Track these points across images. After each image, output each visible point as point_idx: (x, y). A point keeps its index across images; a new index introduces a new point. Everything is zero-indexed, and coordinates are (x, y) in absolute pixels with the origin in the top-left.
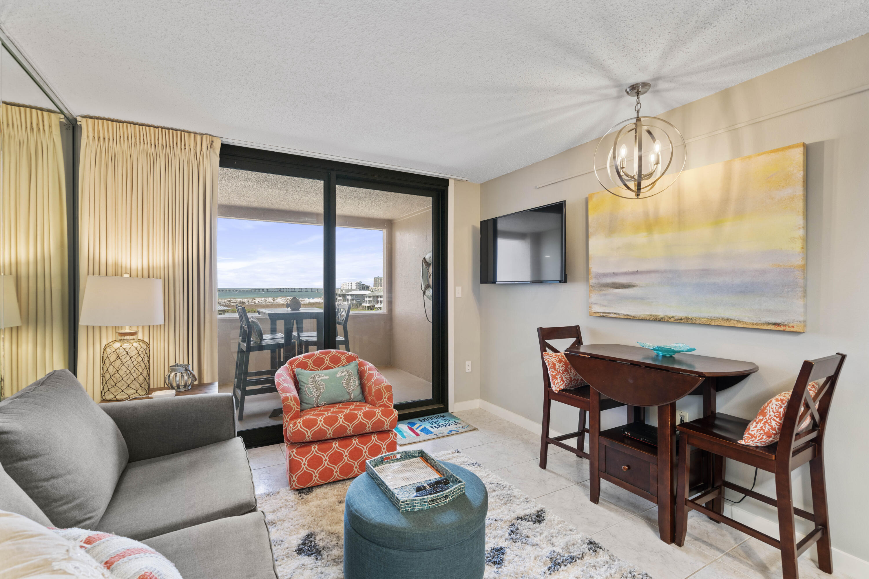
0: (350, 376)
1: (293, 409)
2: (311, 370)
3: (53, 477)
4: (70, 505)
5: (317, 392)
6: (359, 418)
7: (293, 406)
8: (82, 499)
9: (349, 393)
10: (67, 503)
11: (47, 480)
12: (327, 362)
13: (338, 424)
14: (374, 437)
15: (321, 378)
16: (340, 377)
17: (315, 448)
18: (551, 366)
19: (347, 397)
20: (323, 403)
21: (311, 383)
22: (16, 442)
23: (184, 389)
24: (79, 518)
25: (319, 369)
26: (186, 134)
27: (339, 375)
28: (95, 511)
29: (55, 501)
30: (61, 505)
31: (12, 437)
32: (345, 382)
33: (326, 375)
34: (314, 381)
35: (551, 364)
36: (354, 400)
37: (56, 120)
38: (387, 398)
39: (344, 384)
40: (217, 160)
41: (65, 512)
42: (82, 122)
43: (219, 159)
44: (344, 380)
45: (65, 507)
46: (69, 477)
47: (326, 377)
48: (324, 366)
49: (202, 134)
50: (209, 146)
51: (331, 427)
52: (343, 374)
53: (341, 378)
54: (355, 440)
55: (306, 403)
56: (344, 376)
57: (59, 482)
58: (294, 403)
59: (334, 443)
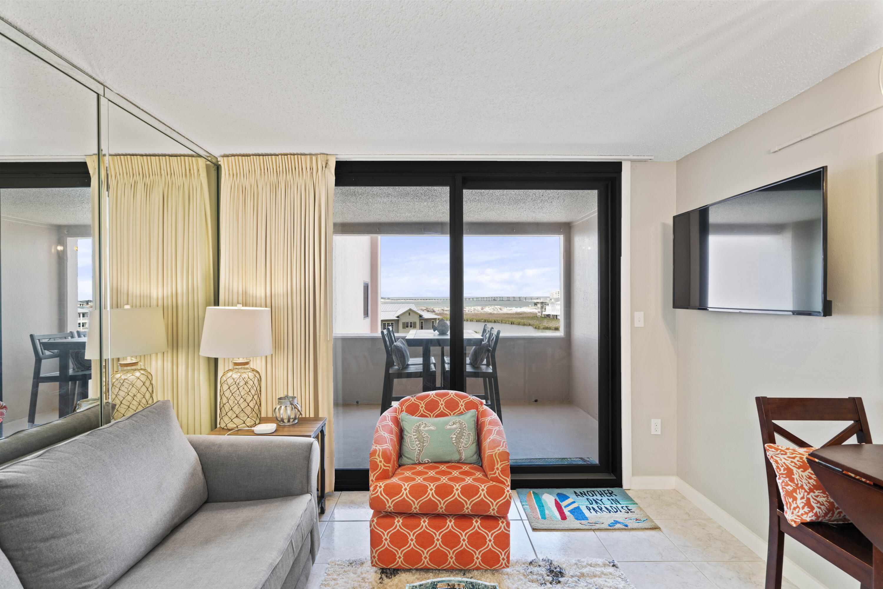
0: (462, 429)
1: (380, 467)
2: (422, 416)
3: (53, 537)
4: (63, 571)
5: (419, 446)
6: (455, 494)
7: (380, 464)
8: (83, 563)
9: (459, 452)
10: (61, 568)
11: (45, 540)
12: (442, 407)
13: (427, 497)
14: (477, 522)
15: (427, 428)
16: (450, 429)
17: (398, 521)
18: (782, 472)
19: (456, 457)
20: (426, 460)
21: (414, 434)
22: (22, 497)
23: (288, 424)
25: (432, 415)
26: (302, 157)
27: (448, 427)
28: (95, 578)
29: (47, 565)
30: (53, 571)
32: (455, 436)
33: (433, 424)
34: (418, 431)
35: (782, 469)
36: (465, 462)
37: (202, 163)
38: (500, 470)
39: (454, 439)
40: (332, 178)
41: (54, 580)
42: (222, 162)
43: (334, 178)
44: (454, 434)
45: (56, 574)
46: (75, 537)
47: (432, 428)
48: (437, 412)
49: (316, 155)
50: (324, 166)
51: (417, 500)
52: (455, 426)
53: (451, 431)
54: (450, 521)
55: (407, 458)
56: (455, 429)
57: (62, 542)
58: (381, 459)
59: (423, 520)
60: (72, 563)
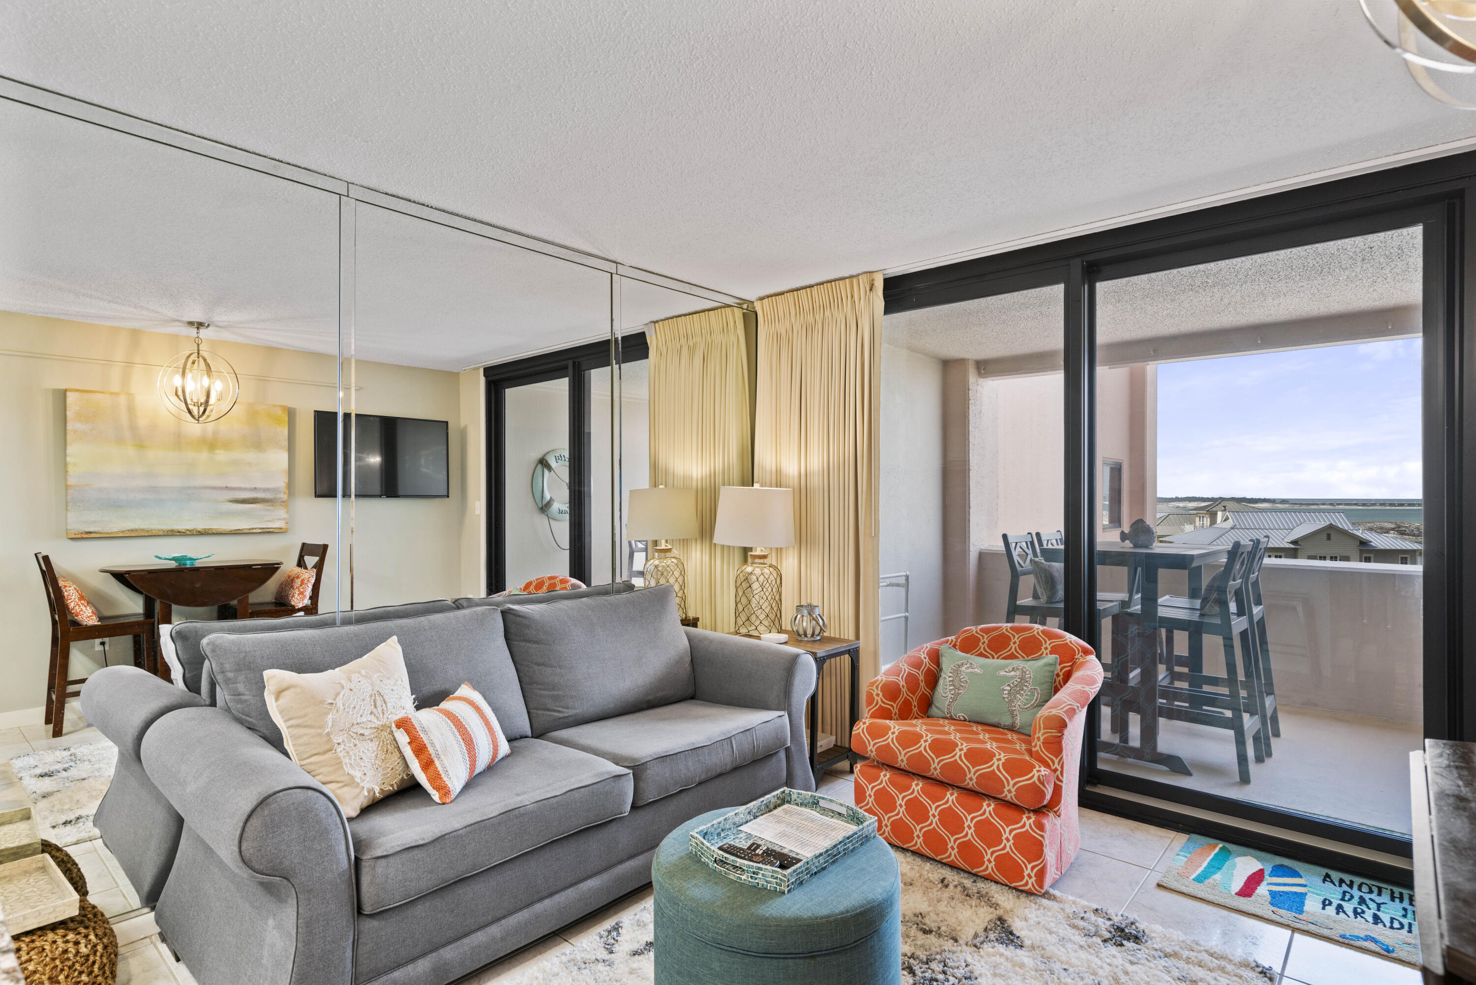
0: (1021, 679)
1: (875, 701)
2: (981, 655)
3: (543, 664)
4: (546, 693)
5: (953, 692)
6: (956, 754)
7: (876, 697)
8: (560, 693)
9: (1013, 716)
10: (545, 690)
11: (539, 664)
12: (1014, 646)
13: (917, 749)
14: (989, 805)
15: (970, 670)
16: (1005, 676)
17: (885, 776)
20: (961, 715)
21: (951, 675)
22: (528, 627)
24: (549, 706)
25: (996, 657)
26: (840, 282)
27: (1002, 673)
28: (568, 708)
29: (537, 683)
30: (541, 689)
31: (525, 622)
32: (1008, 688)
33: (981, 667)
34: (957, 672)
38: (1042, 740)
39: (1006, 692)
40: (879, 303)
41: (541, 696)
43: (883, 303)
44: (1009, 685)
45: (542, 692)
46: (558, 670)
48: (1004, 652)
49: (858, 275)
50: (868, 289)
52: (1013, 673)
54: (952, 795)
55: (937, 708)
56: (1012, 677)
57: (549, 670)
58: (879, 692)
59: (916, 782)
60: (553, 689)
